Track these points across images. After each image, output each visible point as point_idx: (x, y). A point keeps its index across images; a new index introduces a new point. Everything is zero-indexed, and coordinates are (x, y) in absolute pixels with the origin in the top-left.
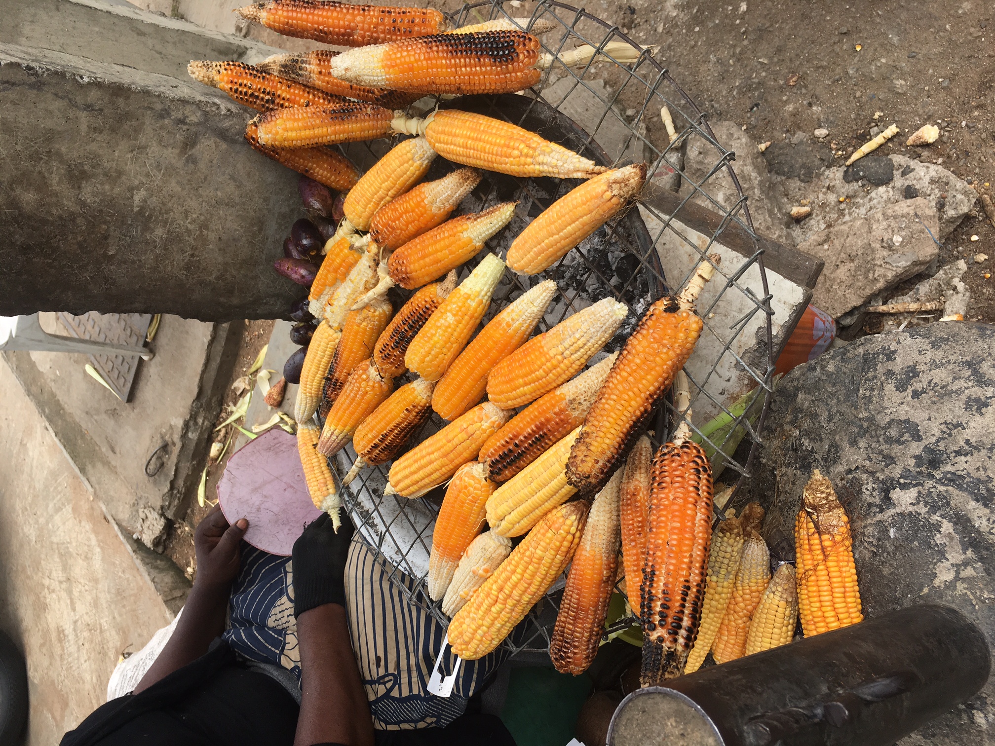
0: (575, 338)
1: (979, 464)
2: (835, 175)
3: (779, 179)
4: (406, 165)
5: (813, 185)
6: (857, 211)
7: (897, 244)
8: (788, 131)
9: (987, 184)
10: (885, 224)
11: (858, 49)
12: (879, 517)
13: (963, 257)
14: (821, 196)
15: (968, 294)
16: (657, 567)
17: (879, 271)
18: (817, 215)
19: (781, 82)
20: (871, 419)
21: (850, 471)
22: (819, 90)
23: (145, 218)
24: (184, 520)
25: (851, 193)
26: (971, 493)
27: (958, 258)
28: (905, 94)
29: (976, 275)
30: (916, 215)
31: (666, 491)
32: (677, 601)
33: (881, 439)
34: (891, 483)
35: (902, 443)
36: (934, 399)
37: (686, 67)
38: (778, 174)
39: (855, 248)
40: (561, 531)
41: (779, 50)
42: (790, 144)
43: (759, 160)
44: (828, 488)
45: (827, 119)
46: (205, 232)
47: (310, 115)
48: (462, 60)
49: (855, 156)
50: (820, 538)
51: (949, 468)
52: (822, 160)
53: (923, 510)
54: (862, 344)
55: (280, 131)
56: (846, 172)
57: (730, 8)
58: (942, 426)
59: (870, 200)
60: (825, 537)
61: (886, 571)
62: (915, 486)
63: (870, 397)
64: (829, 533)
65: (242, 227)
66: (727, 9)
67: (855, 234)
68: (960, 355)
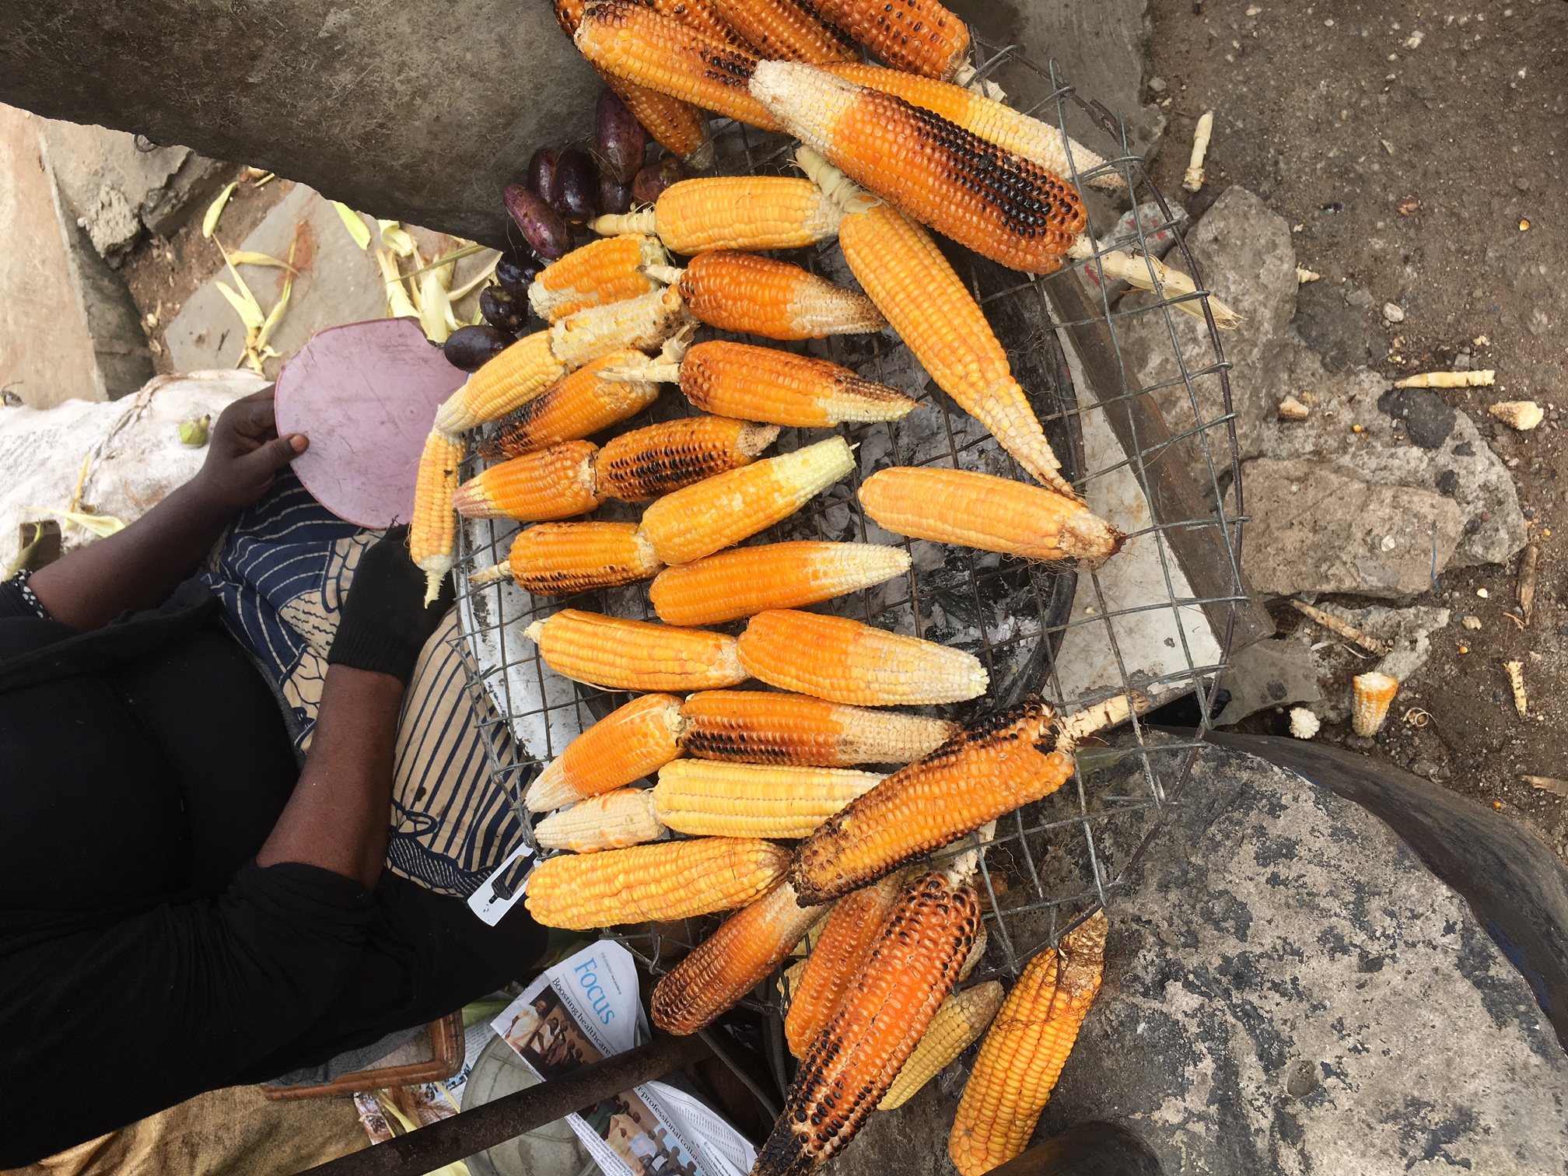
0: (897, 678)
1: (1290, 1016)
2: (1371, 385)
3: (1296, 341)
4: (787, 224)
5: (1335, 380)
6: (1366, 458)
7: (1384, 549)
8: (1352, 276)
9: (1548, 533)
10: (1387, 511)
11: (1523, 227)
12: (1138, 1000)
13: (1452, 607)
14: (1335, 402)
15: (1424, 658)
16: (845, 1043)
17: (1338, 570)
18: (1312, 427)
19: (1391, 198)
20: (1202, 873)
21: (1137, 919)
22: (1432, 248)
23: (331, 51)
24: (169, 239)
25: (1373, 428)
26: (1260, 1045)
27: (1444, 604)
28: (1536, 338)
29: (1451, 640)
30: (1434, 524)
31: (906, 950)
32: (848, 1102)
33: (1198, 906)
34: (1177, 972)
35: (1220, 930)
36: (1291, 901)
37: (1278, 72)
38: (1300, 332)
39: (1328, 517)
40: (745, 880)
41: (1418, 147)
42: (1343, 299)
43: (1288, 306)
44: (1100, 936)
45: (1415, 299)
46: (418, 101)
47: (677, 48)
48: (959, 194)
49: (1414, 381)
50: (1055, 994)
51: (1254, 998)
52: (1369, 353)
53: (1193, 1029)
54: (1252, 769)
55: (618, 49)
56: (1388, 393)
57: (1396, 26)
58: (1279, 941)
59: (1392, 456)
60: (1062, 996)
61: (1107, 1063)
62: (1202, 994)
63: (1219, 844)
64: (1069, 993)
65: (480, 113)
66: (1390, 26)
67: (1342, 499)
68: (1357, 868)
